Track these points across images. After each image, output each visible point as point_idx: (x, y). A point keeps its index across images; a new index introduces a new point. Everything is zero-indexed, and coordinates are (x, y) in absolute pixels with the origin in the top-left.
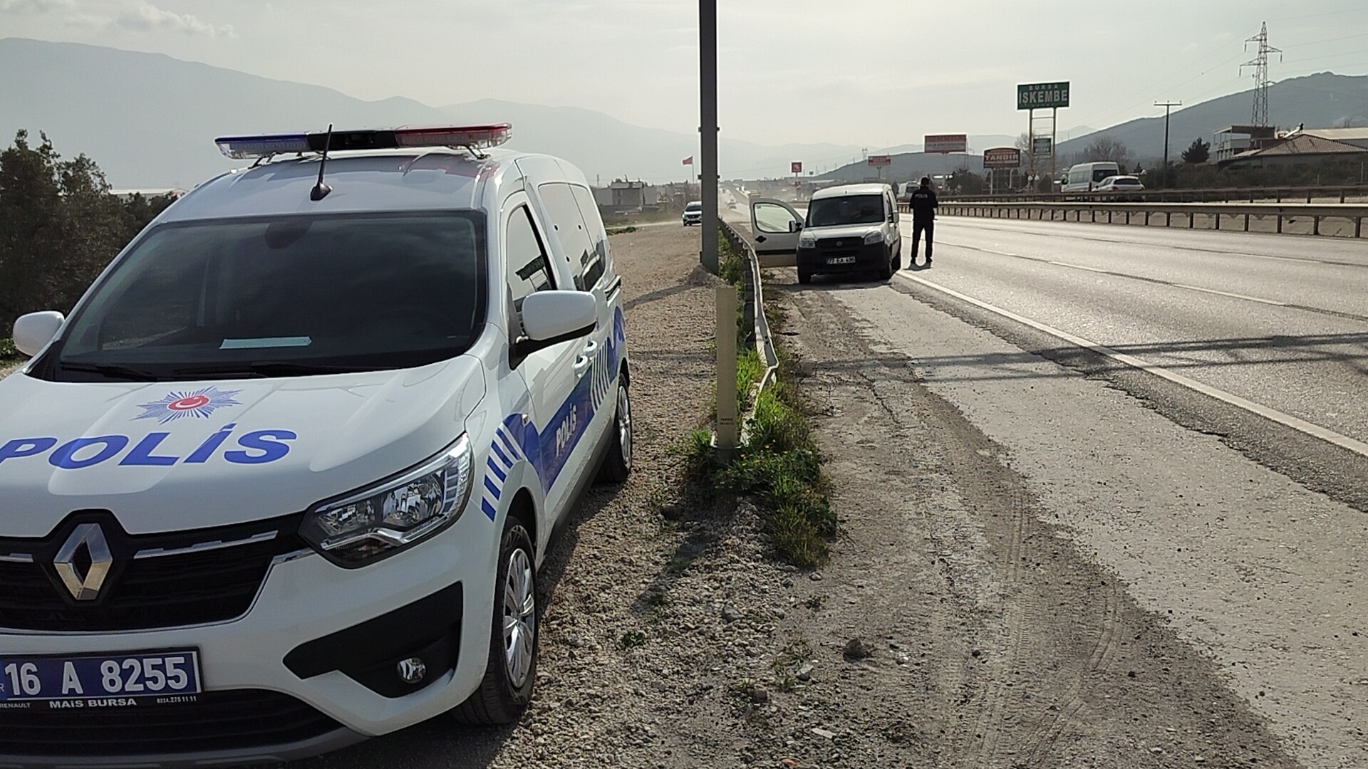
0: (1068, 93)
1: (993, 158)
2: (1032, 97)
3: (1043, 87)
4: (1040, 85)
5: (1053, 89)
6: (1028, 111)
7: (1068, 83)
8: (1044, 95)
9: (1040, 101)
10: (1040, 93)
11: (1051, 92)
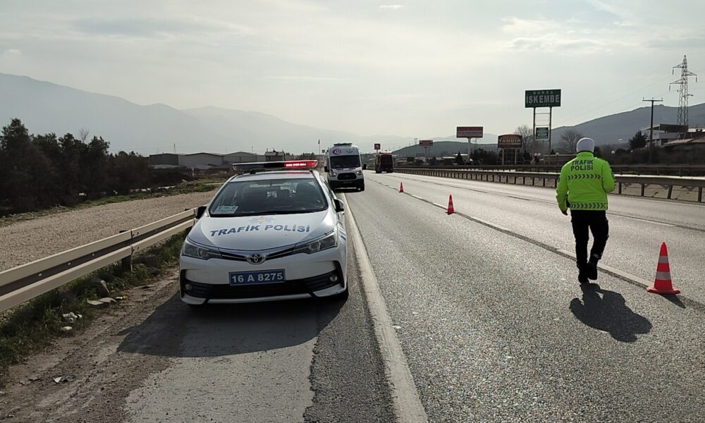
0: (560, 97)
1: (504, 141)
2: (535, 99)
3: (543, 92)
4: (541, 91)
5: (550, 94)
6: (532, 109)
7: (560, 90)
8: (543, 98)
9: (541, 102)
10: (540, 96)
11: (548, 96)
